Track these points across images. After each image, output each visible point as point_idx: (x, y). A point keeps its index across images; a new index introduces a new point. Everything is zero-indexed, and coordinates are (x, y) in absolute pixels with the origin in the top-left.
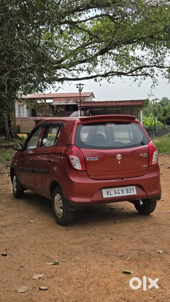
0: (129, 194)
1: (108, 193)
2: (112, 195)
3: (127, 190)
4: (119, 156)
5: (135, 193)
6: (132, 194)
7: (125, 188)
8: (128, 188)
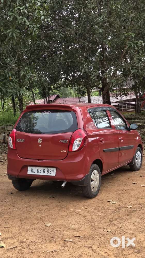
0: (49, 174)
1: (32, 171)
2: (35, 172)
3: (48, 171)
4: (40, 141)
5: (54, 175)
6: (52, 175)
7: (47, 168)
8: (49, 169)
